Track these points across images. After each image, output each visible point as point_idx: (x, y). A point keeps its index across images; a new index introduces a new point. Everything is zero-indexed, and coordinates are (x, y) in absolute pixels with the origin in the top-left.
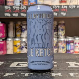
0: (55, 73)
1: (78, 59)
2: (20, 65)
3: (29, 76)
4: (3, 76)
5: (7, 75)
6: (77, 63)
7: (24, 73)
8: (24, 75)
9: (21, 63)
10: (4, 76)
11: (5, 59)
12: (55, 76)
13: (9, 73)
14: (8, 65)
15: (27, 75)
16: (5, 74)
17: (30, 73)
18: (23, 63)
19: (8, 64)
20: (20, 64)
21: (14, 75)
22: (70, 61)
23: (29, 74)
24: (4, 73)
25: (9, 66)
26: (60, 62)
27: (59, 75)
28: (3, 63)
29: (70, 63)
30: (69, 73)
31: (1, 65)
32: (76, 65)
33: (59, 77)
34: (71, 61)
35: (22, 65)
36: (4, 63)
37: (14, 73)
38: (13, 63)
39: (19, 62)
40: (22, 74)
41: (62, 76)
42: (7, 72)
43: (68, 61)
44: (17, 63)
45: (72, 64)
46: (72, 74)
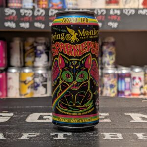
0: (110, 133)
1: (146, 107)
2: (45, 119)
3: (65, 138)
4: (19, 138)
5: (25, 136)
6: (145, 114)
7: (56, 133)
8: (57, 136)
9: (46, 115)
10: (21, 138)
11: (15, 107)
12: (111, 138)
13: (28, 132)
14: (22, 118)
15: (61, 136)
16: (23, 135)
17: (65, 133)
18: (50, 115)
19: (22, 116)
20: (44, 117)
21: (37, 136)
22: (131, 112)
23: (65, 135)
24: (20, 133)
25: (25, 121)
26: (115, 113)
27: (117, 137)
28: (12, 114)
29: (132, 115)
30: (135, 134)
31: (10, 117)
32: (143, 118)
33: (119, 140)
34: (134, 112)
35: (48, 119)
36: (14, 114)
37: (38, 132)
38: (31, 115)
39: (42, 114)
40: (51, 134)
41: (123, 138)
42: (26, 132)
43: (128, 112)
44: (38, 115)
45: (136, 117)
46: (140, 136)
